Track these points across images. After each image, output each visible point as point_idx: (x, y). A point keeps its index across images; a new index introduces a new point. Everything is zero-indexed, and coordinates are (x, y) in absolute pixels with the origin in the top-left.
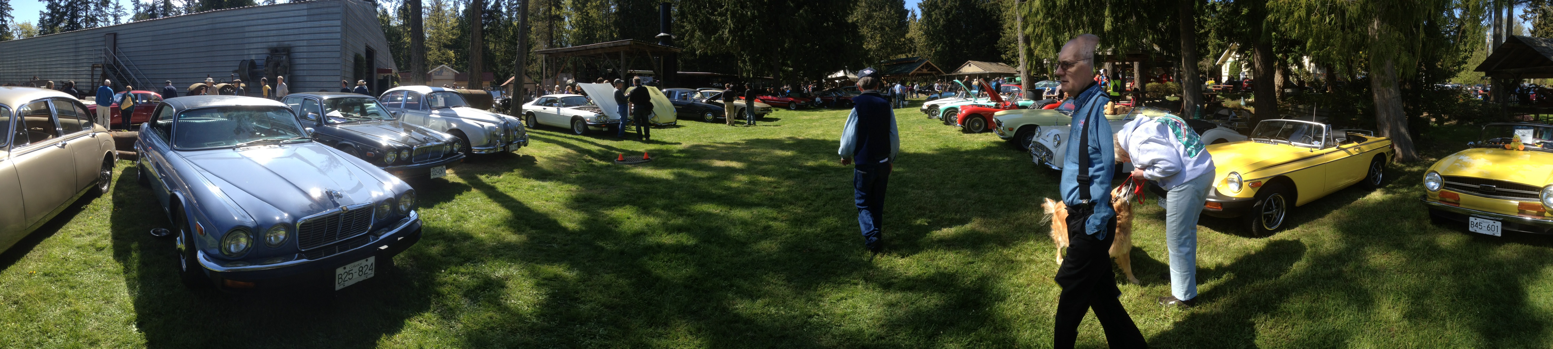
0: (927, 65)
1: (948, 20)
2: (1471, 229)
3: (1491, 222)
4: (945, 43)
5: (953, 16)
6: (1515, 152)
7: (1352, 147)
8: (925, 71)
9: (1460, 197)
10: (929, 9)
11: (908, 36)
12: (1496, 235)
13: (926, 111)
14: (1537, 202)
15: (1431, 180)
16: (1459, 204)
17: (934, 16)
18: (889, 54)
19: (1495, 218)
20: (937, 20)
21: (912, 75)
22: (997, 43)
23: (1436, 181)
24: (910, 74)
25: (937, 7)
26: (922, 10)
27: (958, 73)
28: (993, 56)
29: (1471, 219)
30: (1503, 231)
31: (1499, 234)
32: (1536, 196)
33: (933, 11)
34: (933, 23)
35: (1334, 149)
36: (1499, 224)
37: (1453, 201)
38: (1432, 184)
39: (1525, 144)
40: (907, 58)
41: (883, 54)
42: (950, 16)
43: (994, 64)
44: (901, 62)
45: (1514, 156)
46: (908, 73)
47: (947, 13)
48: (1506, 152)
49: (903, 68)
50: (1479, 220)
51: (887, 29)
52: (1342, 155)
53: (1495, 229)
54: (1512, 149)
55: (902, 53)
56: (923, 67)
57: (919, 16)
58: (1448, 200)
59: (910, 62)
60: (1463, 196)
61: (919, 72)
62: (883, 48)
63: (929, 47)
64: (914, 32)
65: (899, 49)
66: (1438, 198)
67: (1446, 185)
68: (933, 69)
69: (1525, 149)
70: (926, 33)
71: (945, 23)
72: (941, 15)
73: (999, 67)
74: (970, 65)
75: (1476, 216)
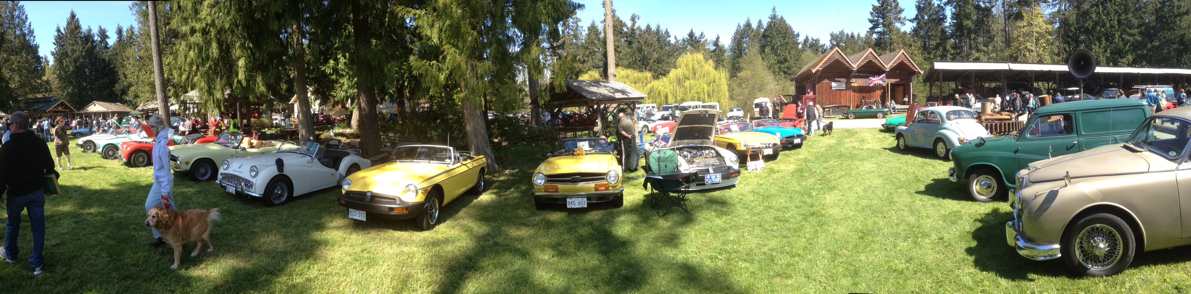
0: (62, 104)
1: (76, 67)
2: (568, 207)
3: (580, 199)
4: (74, 86)
5: (80, 64)
6: (581, 156)
7: (470, 164)
8: (60, 109)
9: (559, 187)
10: (60, 57)
11: (45, 78)
12: (584, 207)
13: (82, 146)
14: (605, 182)
15: (537, 179)
16: (558, 192)
17: (65, 64)
18: (26, 93)
19: (582, 196)
20: (67, 66)
21: (49, 112)
22: (114, 87)
23: (542, 179)
24: (47, 111)
25: (67, 56)
26: (55, 58)
27: (85, 111)
28: (111, 98)
29: (568, 200)
30: (588, 204)
31: (586, 206)
32: (603, 179)
33: (64, 59)
34: (64, 68)
35: (459, 164)
36: (585, 199)
37: (553, 190)
38: (539, 181)
39: (586, 151)
40: (45, 97)
41: (22, 93)
42: (78, 64)
43: (113, 104)
44: (37, 101)
45: (580, 158)
46: (46, 110)
47: (75, 61)
48: (575, 157)
49: (40, 105)
50: (573, 200)
51: (24, 71)
52: (464, 169)
53: (583, 203)
54: (579, 155)
55: (39, 93)
56: (58, 106)
57: (51, 60)
58: (550, 190)
59: (47, 101)
60: (561, 186)
61: (55, 109)
62: (21, 87)
63: (63, 89)
64: (49, 76)
65: (35, 89)
66: (543, 190)
67: (549, 181)
68: (66, 107)
69: (586, 154)
70: (58, 77)
71: (74, 69)
72: (70, 63)
73: (117, 106)
74: (95, 105)
75: (571, 197)
